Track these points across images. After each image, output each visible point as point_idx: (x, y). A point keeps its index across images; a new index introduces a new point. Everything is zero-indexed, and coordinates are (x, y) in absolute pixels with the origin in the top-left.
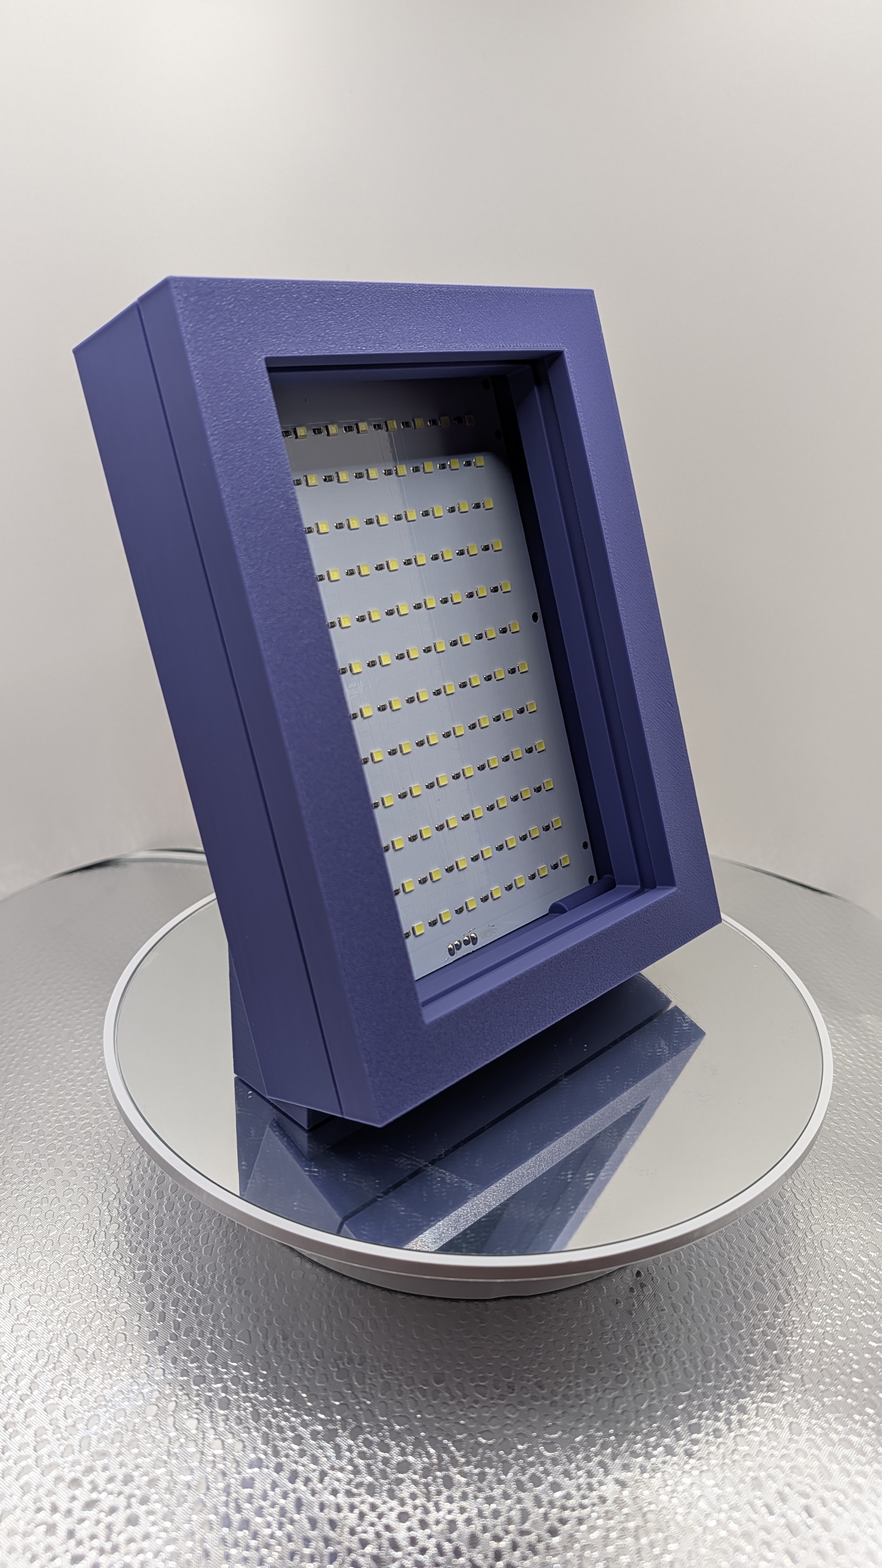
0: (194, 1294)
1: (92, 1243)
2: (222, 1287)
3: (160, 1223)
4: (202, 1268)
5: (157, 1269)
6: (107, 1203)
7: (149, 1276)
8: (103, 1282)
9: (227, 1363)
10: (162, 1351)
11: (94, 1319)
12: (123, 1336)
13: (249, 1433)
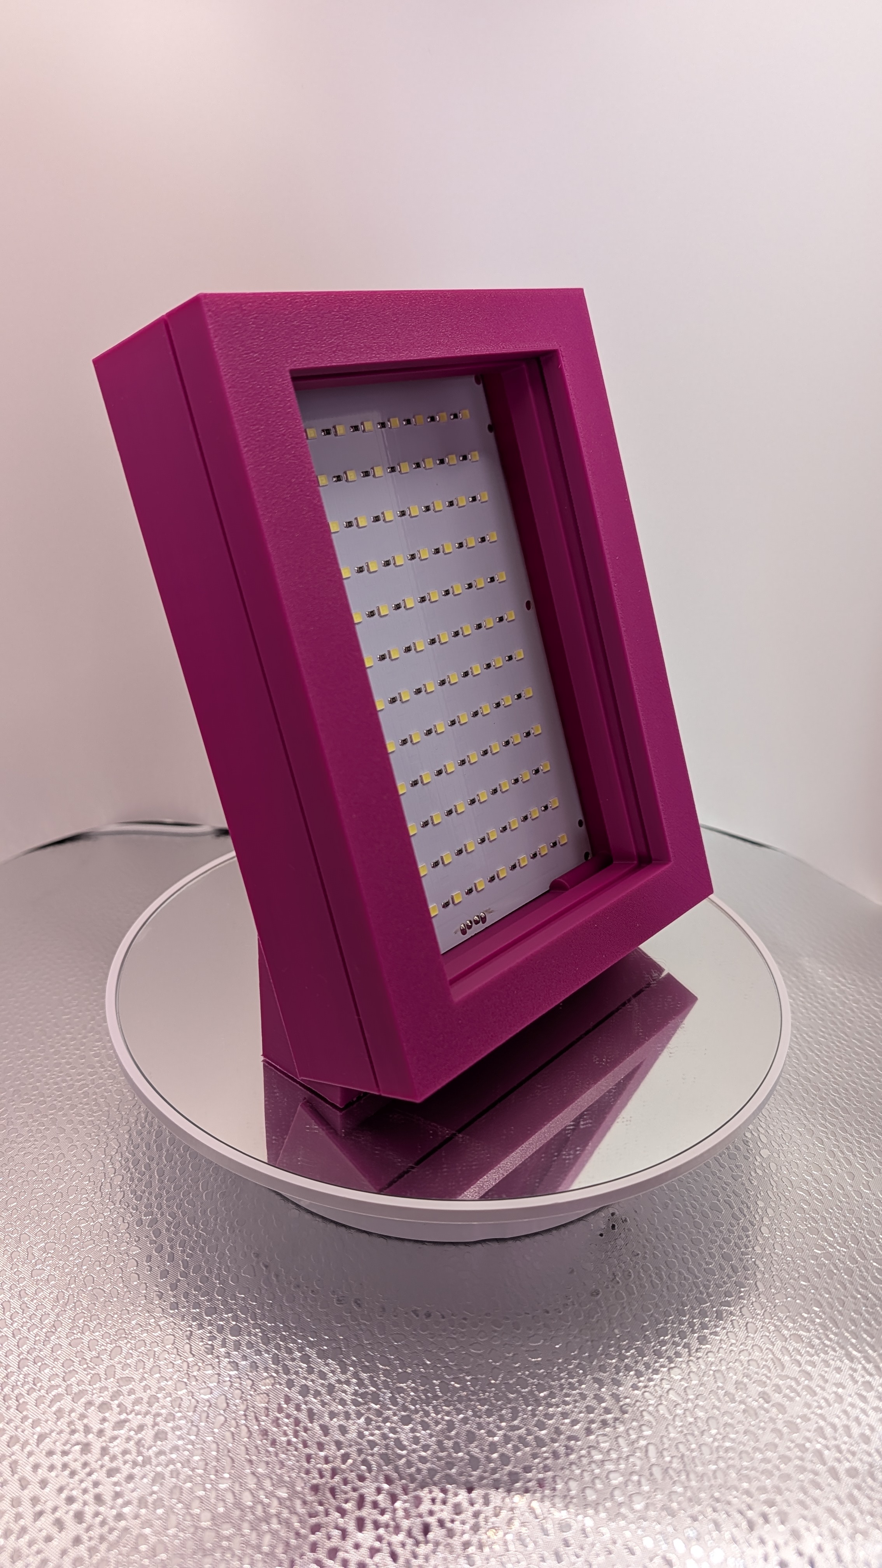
0: (199, 1236)
1: (99, 1194)
2: (225, 1229)
3: (161, 1174)
4: (204, 1212)
5: (162, 1214)
6: (110, 1157)
7: (154, 1221)
8: (113, 1228)
9: (235, 1296)
10: (174, 1287)
11: (108, 1262)
12: (137, 1276)
13: (261, 1355)
